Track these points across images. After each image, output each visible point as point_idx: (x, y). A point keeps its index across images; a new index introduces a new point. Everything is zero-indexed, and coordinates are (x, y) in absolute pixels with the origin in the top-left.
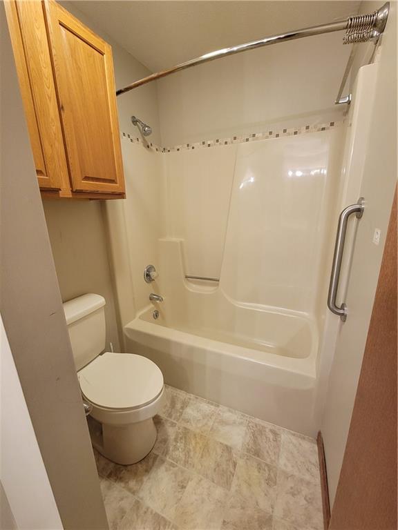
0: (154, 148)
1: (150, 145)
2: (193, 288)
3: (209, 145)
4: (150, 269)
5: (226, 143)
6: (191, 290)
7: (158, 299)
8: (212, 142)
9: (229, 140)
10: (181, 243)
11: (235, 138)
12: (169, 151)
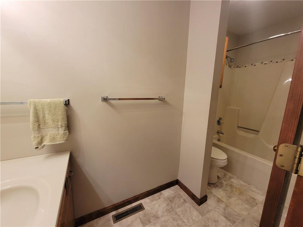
0: (232, 67)
1: (231, 65)
2: (241, 133)
3: (265, 64)
4: (220, 119)
5: (277, 62)
6: (239, 134)
7: (221, 133)
8: (268, 62)
9: (279, 61)
10: (239, 110)
11: (284, 60)
12: (240, 67)
